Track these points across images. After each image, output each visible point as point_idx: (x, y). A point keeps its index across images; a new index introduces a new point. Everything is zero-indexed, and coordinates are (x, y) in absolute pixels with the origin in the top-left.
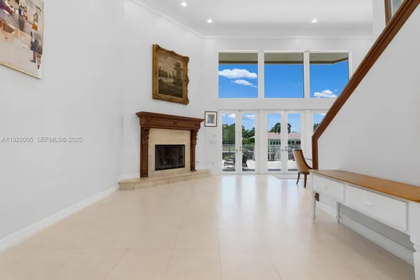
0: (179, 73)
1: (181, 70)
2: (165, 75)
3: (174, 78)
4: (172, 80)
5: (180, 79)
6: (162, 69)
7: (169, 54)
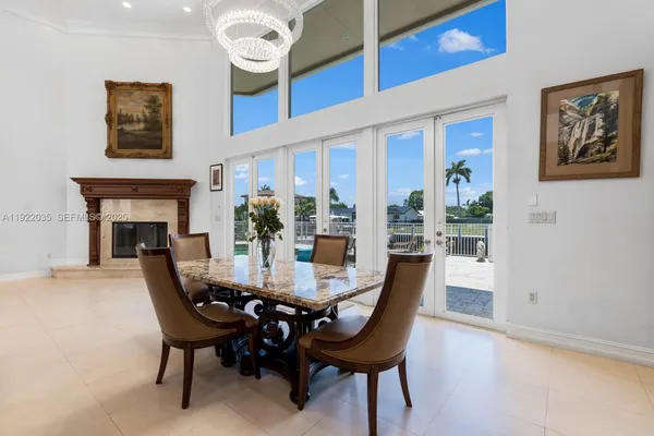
0: (155, 111)
1: (160, 106)
2: (130, 120)
3: (146, 121)
4: (142, 126)
5: (158, 122)
6: (124, 112)
7: (135, 88)
